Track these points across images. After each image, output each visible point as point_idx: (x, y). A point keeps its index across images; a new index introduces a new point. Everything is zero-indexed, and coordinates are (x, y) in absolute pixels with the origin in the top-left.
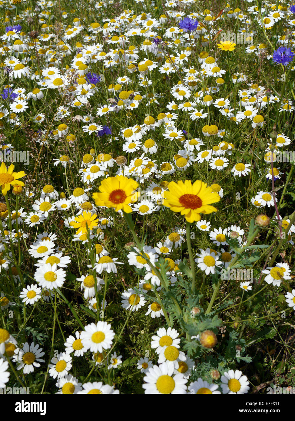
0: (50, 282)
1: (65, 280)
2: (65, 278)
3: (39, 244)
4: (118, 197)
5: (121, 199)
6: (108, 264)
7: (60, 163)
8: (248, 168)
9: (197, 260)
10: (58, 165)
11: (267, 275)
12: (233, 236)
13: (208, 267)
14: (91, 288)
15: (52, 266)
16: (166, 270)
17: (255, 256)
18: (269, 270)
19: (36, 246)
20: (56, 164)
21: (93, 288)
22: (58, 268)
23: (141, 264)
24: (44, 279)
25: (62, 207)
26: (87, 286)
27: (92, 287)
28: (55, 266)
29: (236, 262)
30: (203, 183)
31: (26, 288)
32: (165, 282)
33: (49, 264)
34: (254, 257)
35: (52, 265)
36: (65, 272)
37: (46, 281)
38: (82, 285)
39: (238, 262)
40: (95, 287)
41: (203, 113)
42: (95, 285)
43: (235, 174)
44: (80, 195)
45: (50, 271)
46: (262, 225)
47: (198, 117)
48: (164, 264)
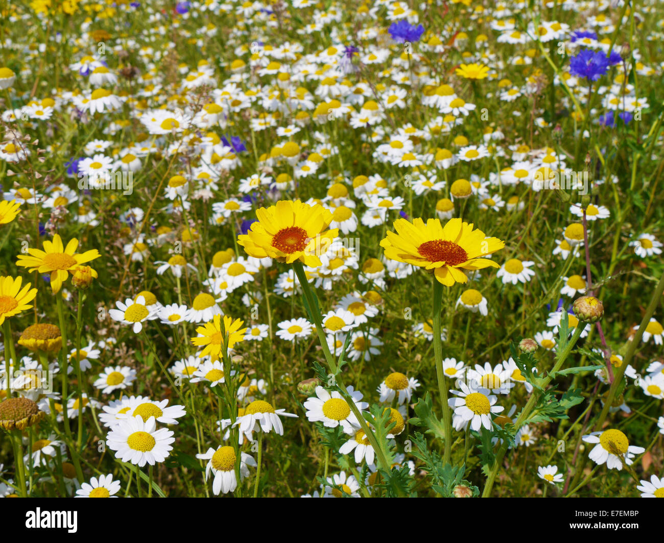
0: (140, 453)
1: (171, 448)
2: (172, 445)
3: (120, 404)
4: (291, 241)
5: (299, 243)
6: (266, 414)
7: (169, 268)
8: (529, 267)
9: (454, 403)
10: (166, 272)
11: (594, 445)
12: (527, 346)
13: (477, 416)
14: (228, 472)
15: (144, 422)
16: (387, 429)
17: (571, 398)
18: (598, 436)
19: (115, 407)
20: (161, 270)
21: (233, 471)
22: (159, 425)
23: (333, 421)
24: (127, 446)
25: (170, 319)
26: (219, 468)
27: (229, 470)
28: (151, 422)
29: (531, 412)
30: (465, 224)
31: (89, 482)
32: (386, 457)
33: (139, 417)
34: (570, 400)
35: (145, 419)
36: (172, 433)
37: (132, 450)
38: (209, 466)
39: (536, 411)
40: (236, 469)
41: (436, 182)
42: (235, 465)
43: (505, 280)
44: (207, 306)
45: (141, 430)
46: (588, 314)
47: (427, 187)
48: (382, 416)
